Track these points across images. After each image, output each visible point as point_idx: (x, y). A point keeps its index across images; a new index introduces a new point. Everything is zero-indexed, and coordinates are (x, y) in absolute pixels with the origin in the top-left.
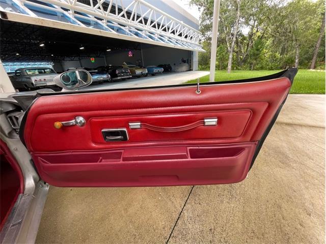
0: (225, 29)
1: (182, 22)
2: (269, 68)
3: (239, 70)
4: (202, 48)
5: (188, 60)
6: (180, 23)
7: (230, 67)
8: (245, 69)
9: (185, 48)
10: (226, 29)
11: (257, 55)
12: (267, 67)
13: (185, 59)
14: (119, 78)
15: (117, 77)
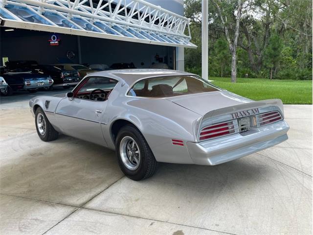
0: (222, 19)
1: (159, 7)
2: (299, 77)
3: (254, 77)
4: (190, 41)
5: (166, 58)
6: (157, 9)
7: (234, 73)
8: (264, 77)
9: (166, 43)
10: (224, 19)
11: (275, 56)
12: (297, 75)
13: (160, 56)
14: (64, 85)
15: (63, 83)
